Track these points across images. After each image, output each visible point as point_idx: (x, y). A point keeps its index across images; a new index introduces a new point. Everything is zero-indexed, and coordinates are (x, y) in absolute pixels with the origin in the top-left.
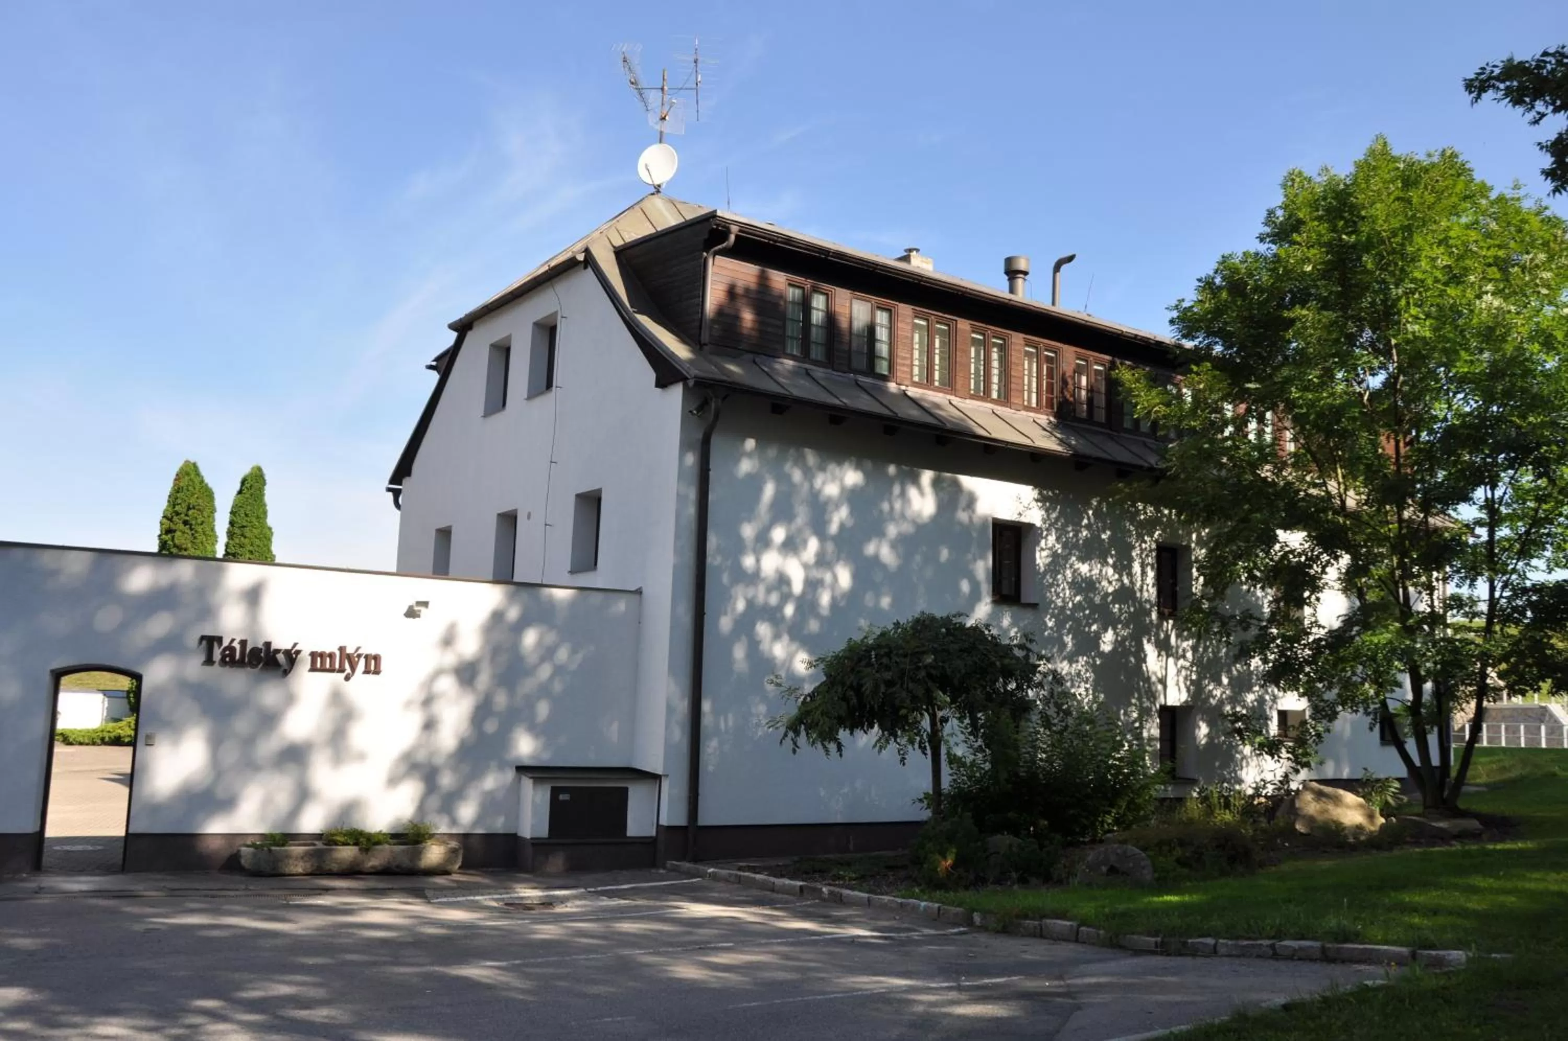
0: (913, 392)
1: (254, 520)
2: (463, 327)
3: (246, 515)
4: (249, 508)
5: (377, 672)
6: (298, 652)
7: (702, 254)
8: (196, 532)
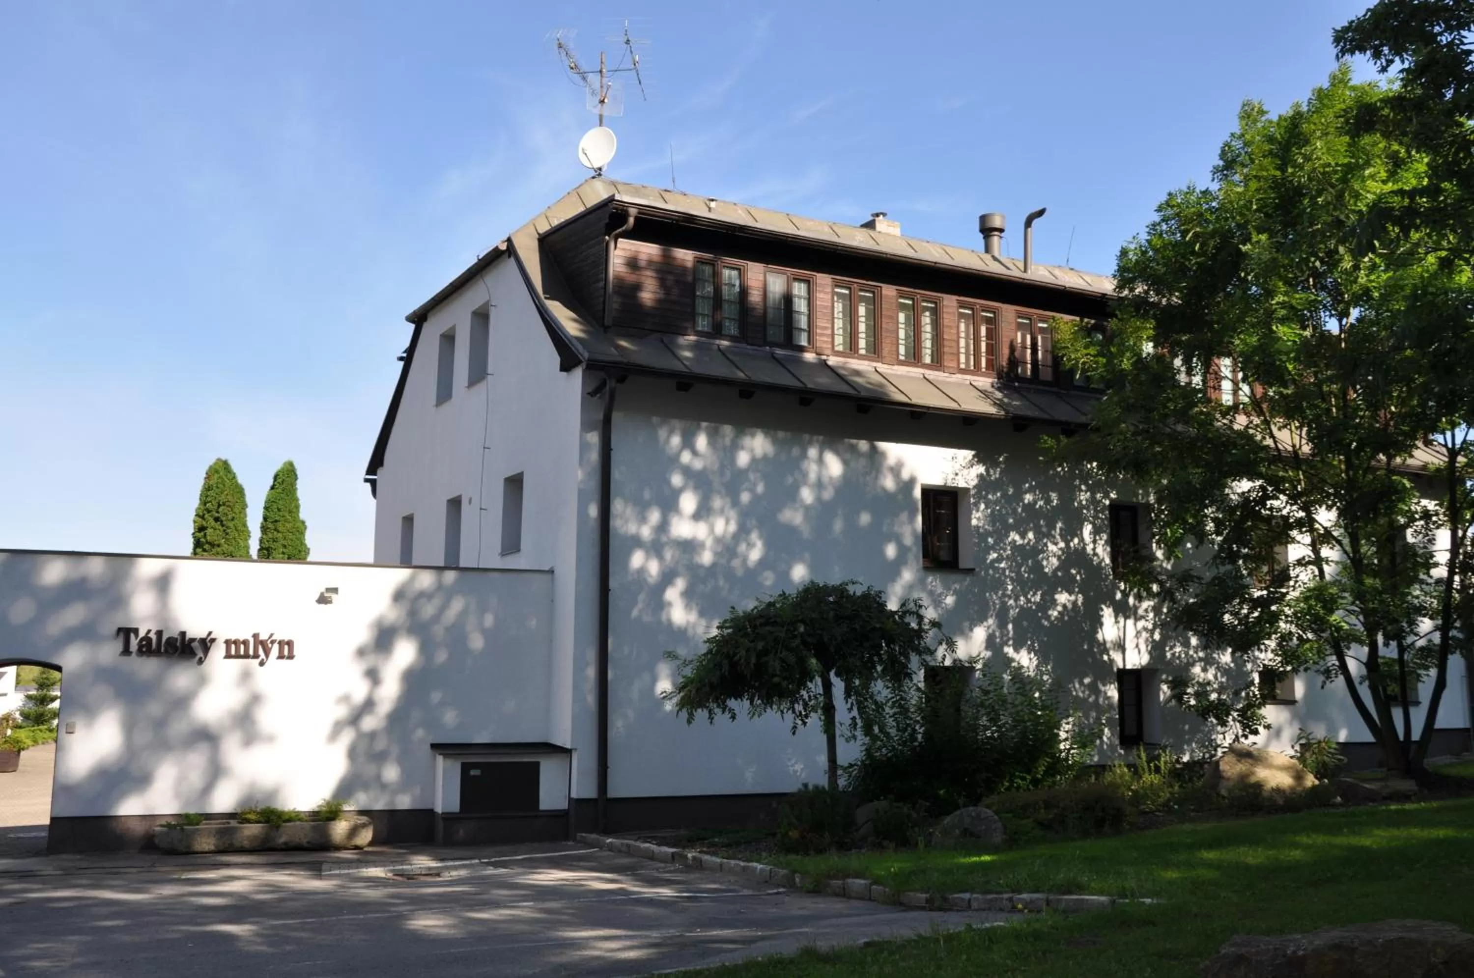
0: (833, 361)
1: (287, 514)
2: (419, 318)
3: (279, 510)
4: (281, 502)
5: (291, 657)
6: (213, 640)
7: (604, 239)
8: (228, 527)
